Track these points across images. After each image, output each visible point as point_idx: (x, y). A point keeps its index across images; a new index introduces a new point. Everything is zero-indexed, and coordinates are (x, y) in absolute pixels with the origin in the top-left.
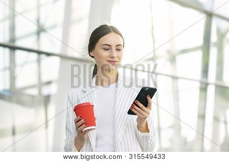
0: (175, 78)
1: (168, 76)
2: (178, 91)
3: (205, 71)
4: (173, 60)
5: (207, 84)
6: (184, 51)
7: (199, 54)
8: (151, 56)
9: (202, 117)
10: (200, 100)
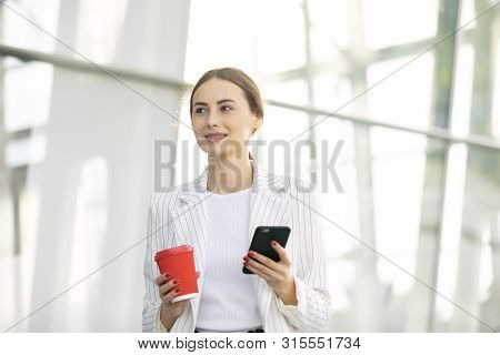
0: (363, 124)
1: (343, 118)
2: (370, 160)
3: (443, 109)
4: (357, 74)
5: (448, 142)
6: (387, 54)
7: (427, 63)
8: (299, 62)
9: (433, 229)
10: (427, 185)
